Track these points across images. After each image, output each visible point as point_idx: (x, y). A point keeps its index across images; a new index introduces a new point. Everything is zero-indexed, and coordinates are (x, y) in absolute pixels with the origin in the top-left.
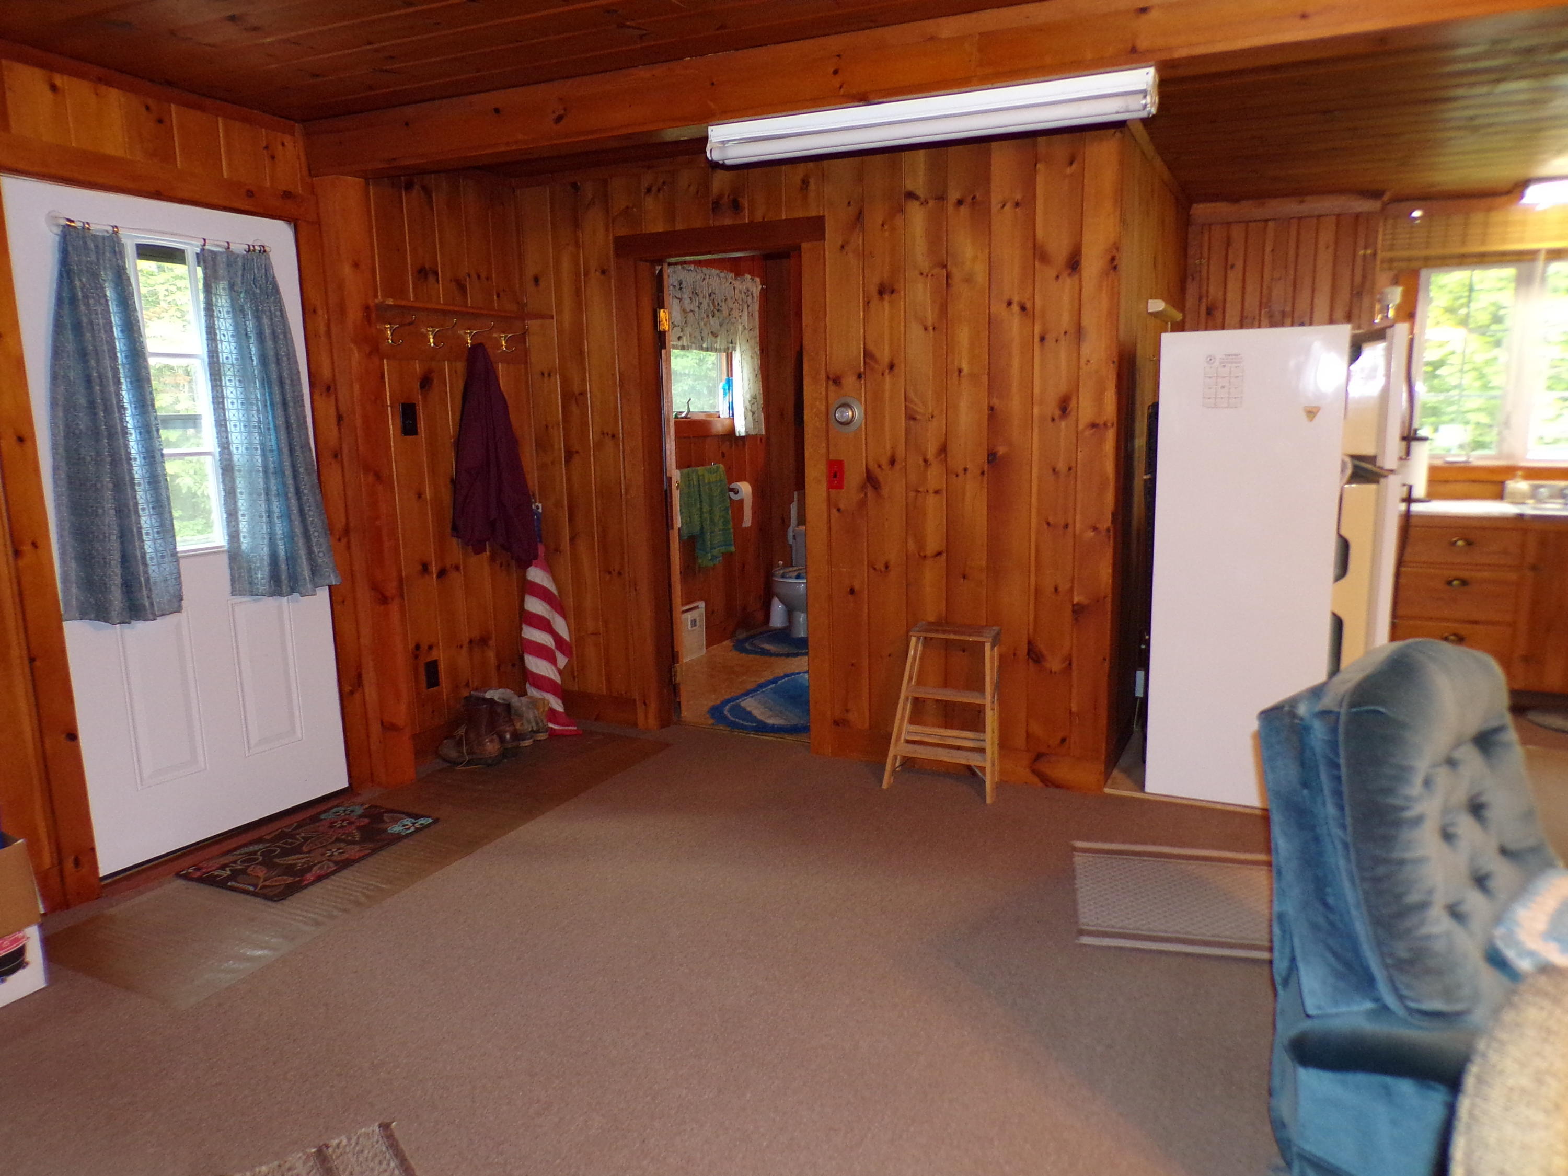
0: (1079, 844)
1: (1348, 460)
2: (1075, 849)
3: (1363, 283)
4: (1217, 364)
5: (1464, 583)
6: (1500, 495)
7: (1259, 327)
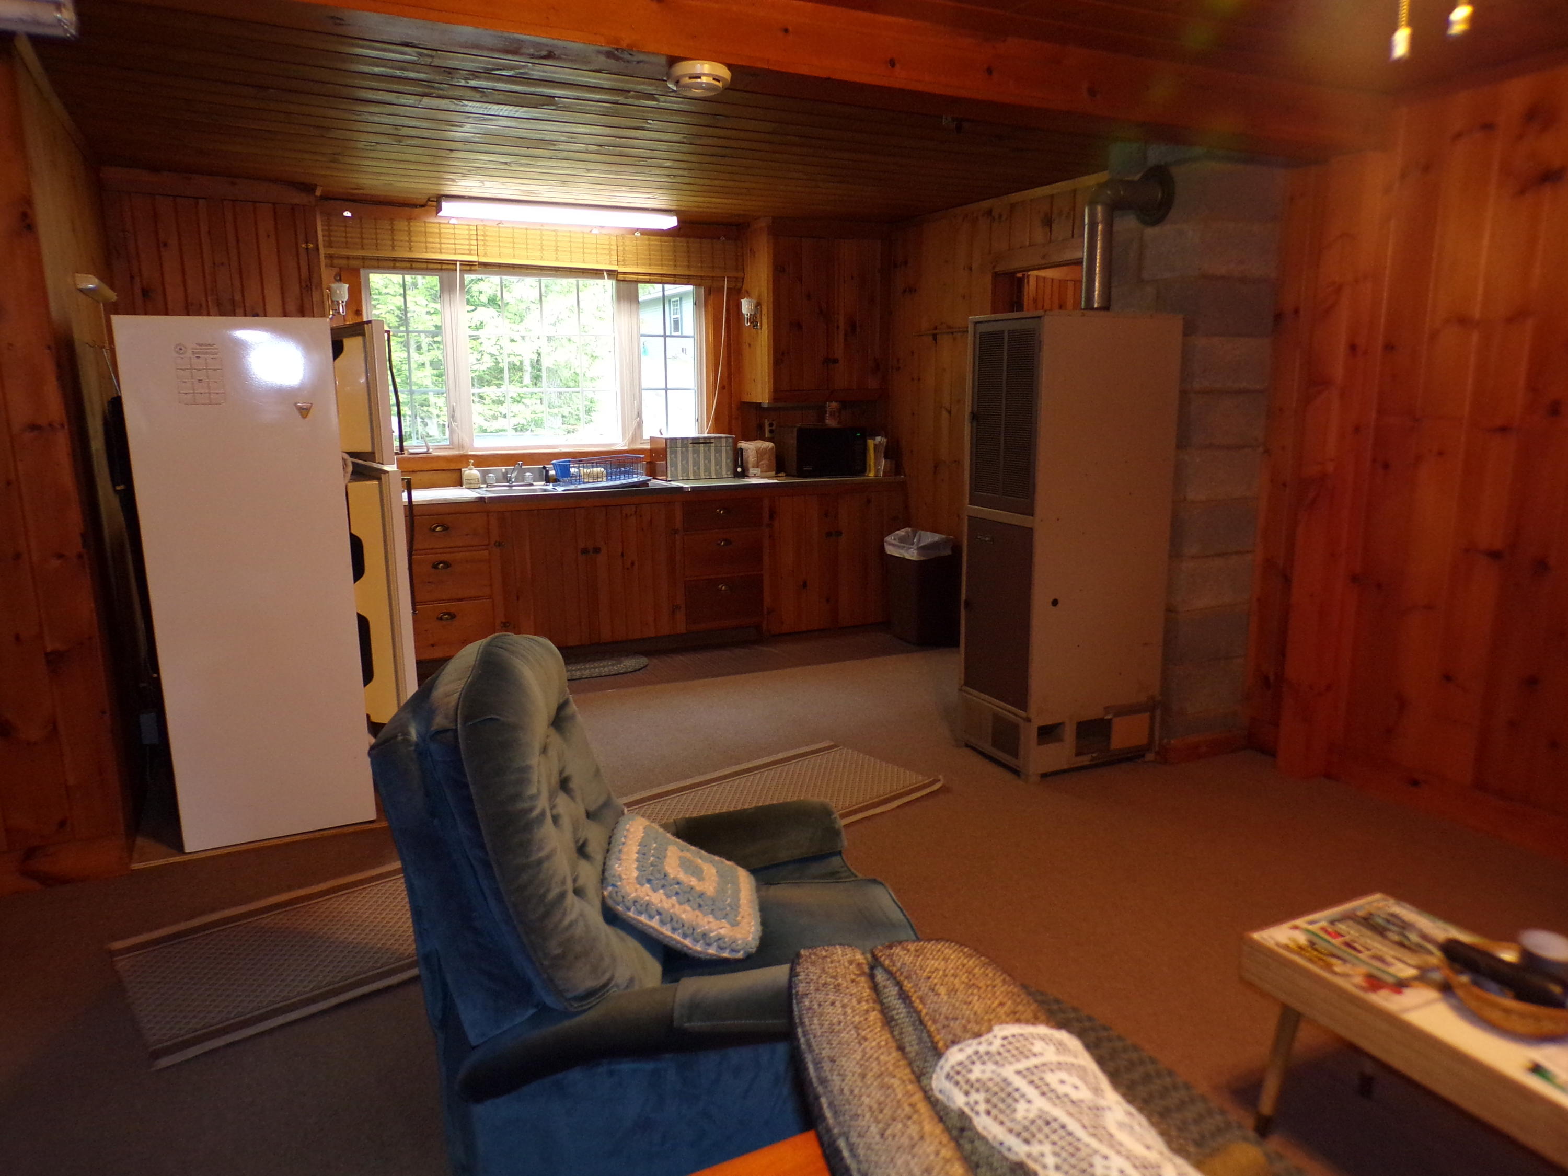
0: (118, 945)
1: (346, 456)
2: (112, 954)
3: (310, 278)
4: (189, 353)
5: (447, 565)
6: (459, 483)
7: (209, 314)
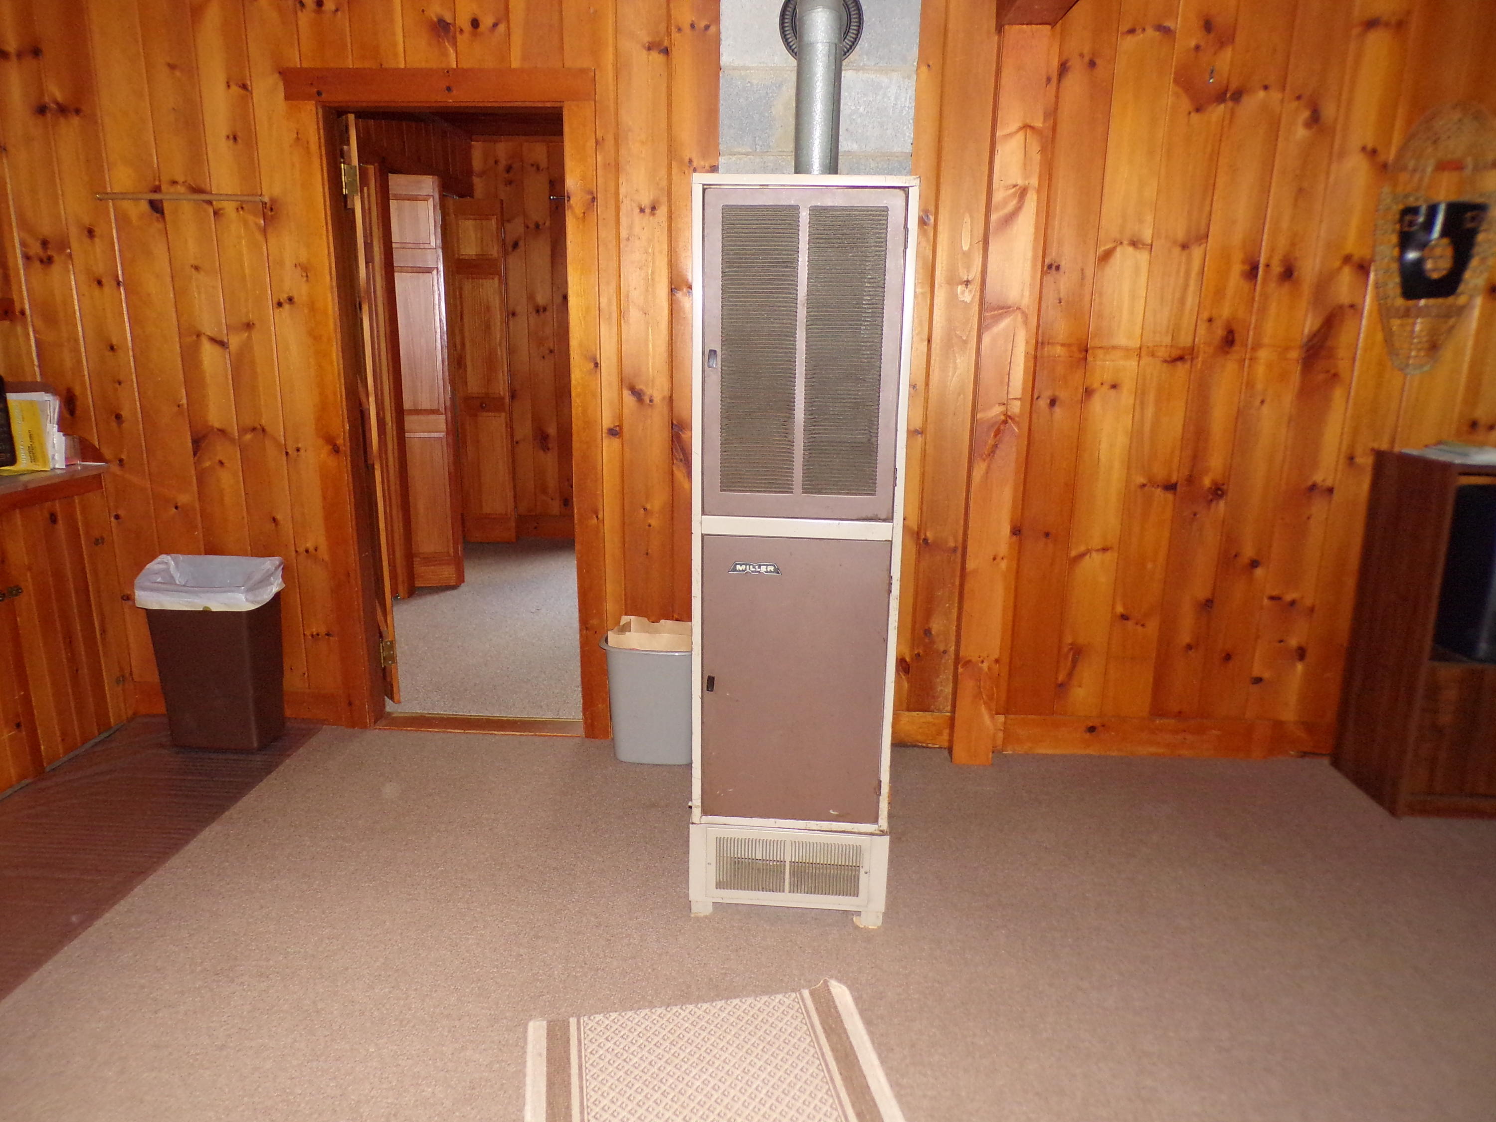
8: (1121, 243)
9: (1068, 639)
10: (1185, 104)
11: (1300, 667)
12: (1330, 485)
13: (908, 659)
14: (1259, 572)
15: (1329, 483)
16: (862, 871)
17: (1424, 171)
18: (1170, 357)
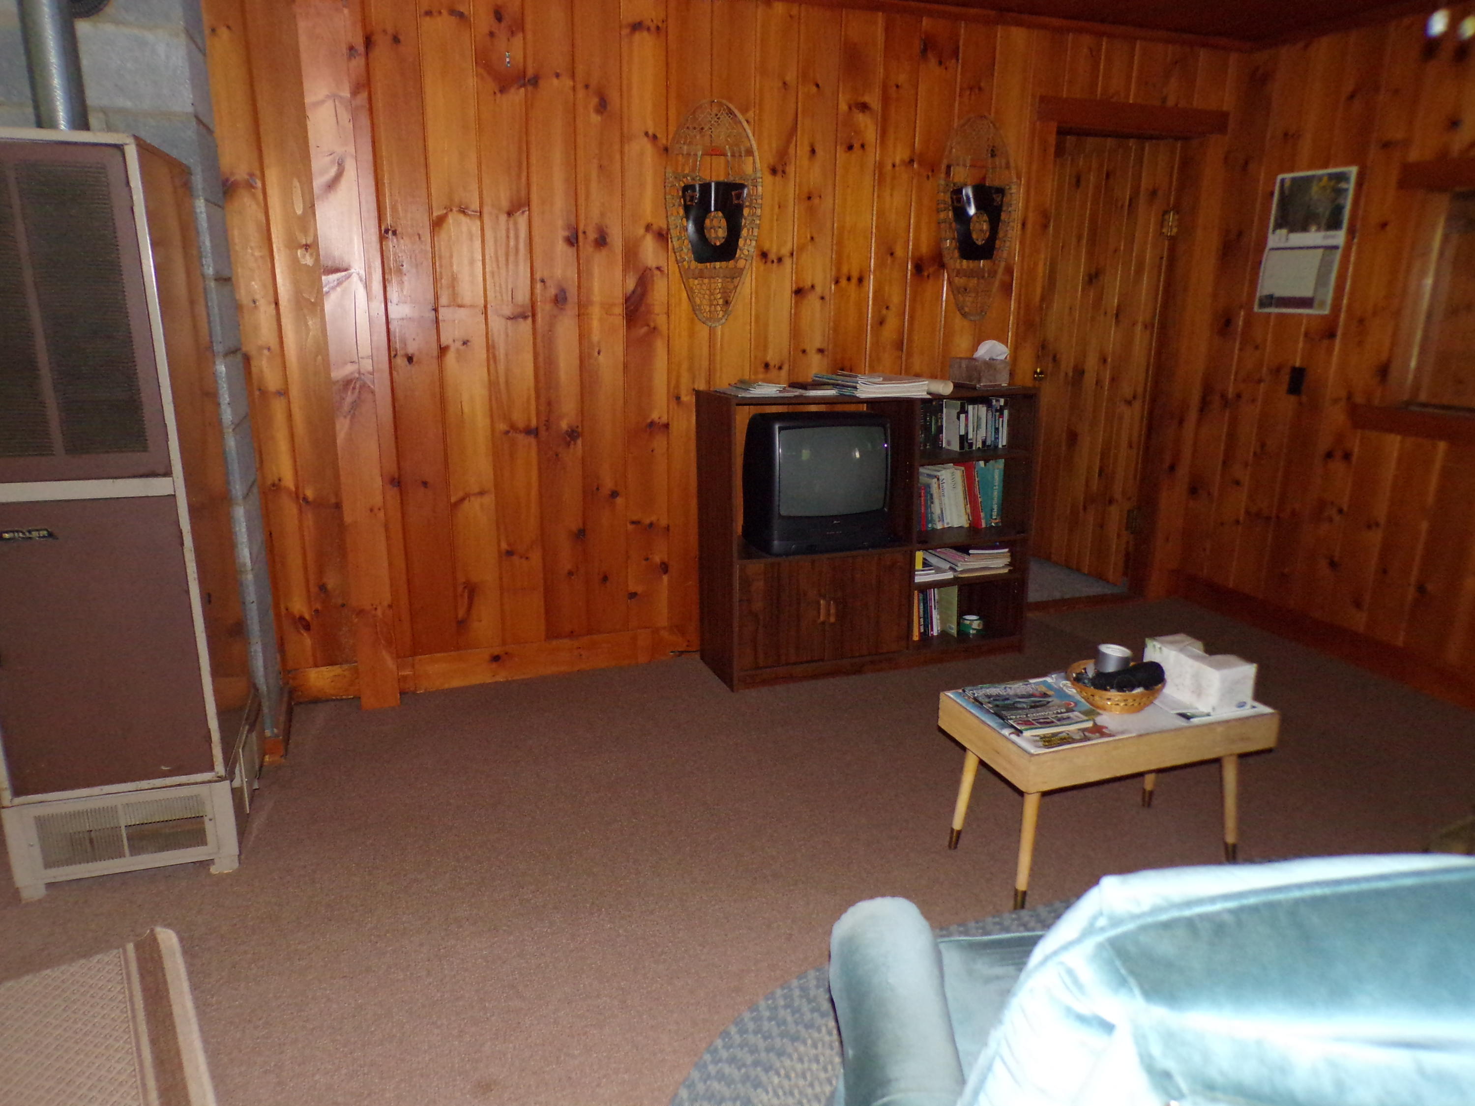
8: (451, 210)
9: (461, 579)
10: (491, 85)
11: (665, 578)
12: (666, 422)
13: (307, 617)
14: (619, 500)
15: (664, 420)
16: (206, 819)
17: (696, 155)
18: (513, 314)
